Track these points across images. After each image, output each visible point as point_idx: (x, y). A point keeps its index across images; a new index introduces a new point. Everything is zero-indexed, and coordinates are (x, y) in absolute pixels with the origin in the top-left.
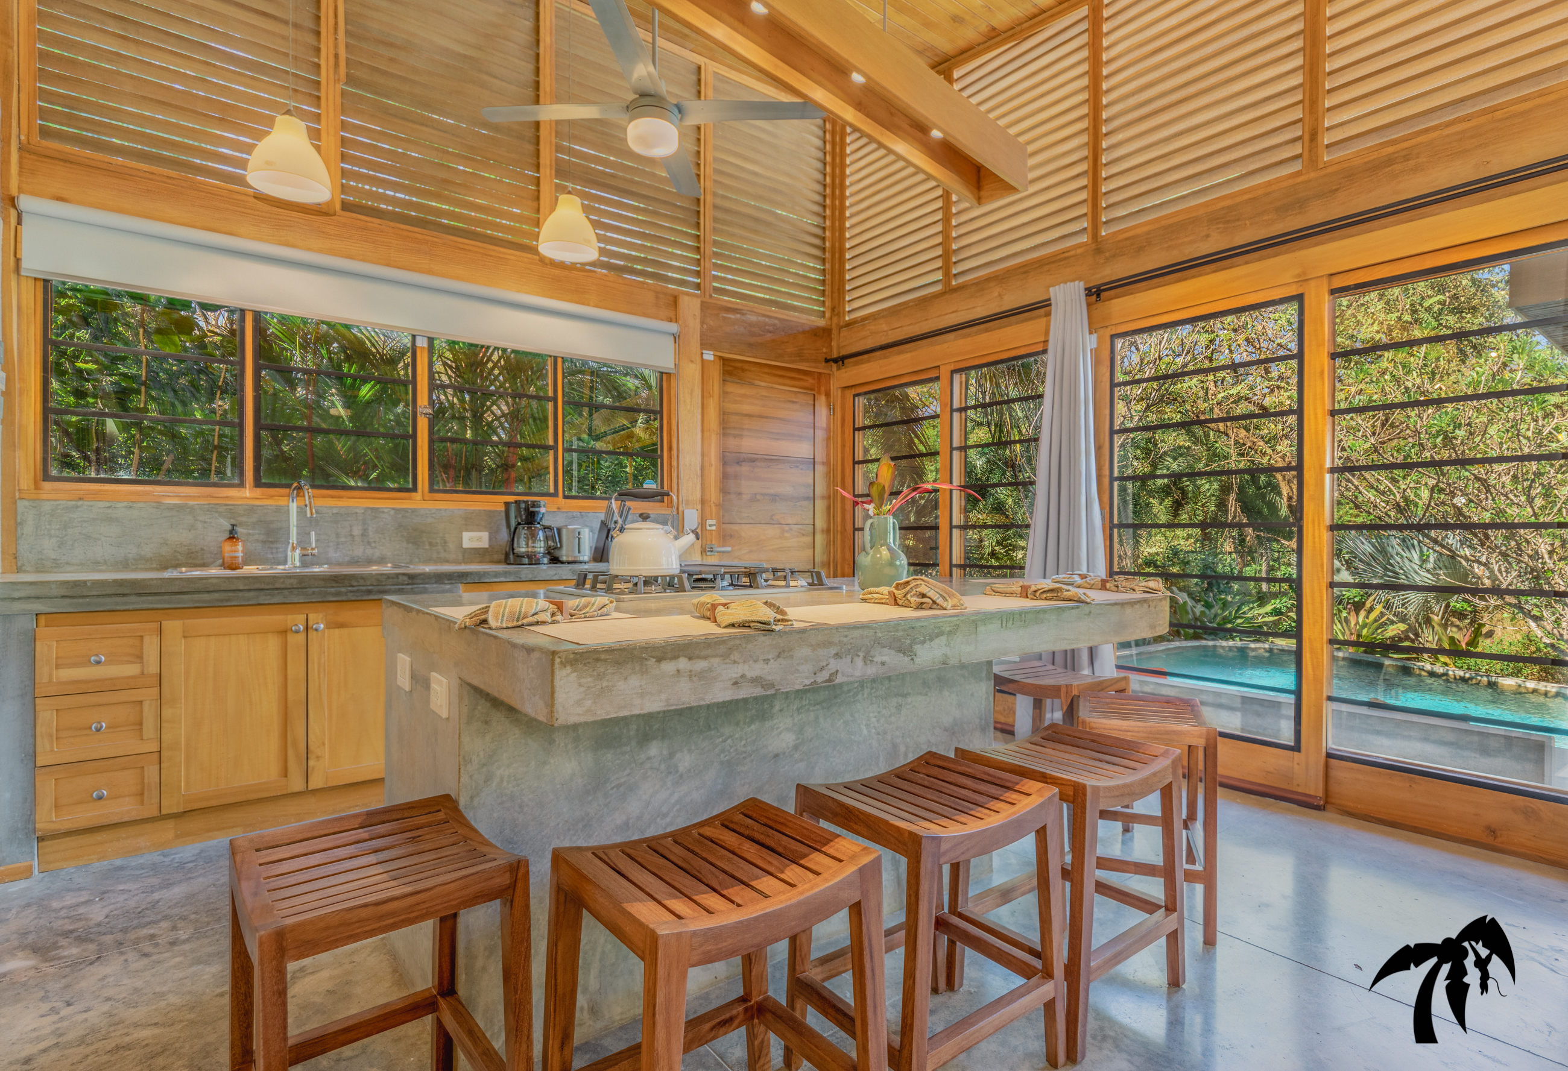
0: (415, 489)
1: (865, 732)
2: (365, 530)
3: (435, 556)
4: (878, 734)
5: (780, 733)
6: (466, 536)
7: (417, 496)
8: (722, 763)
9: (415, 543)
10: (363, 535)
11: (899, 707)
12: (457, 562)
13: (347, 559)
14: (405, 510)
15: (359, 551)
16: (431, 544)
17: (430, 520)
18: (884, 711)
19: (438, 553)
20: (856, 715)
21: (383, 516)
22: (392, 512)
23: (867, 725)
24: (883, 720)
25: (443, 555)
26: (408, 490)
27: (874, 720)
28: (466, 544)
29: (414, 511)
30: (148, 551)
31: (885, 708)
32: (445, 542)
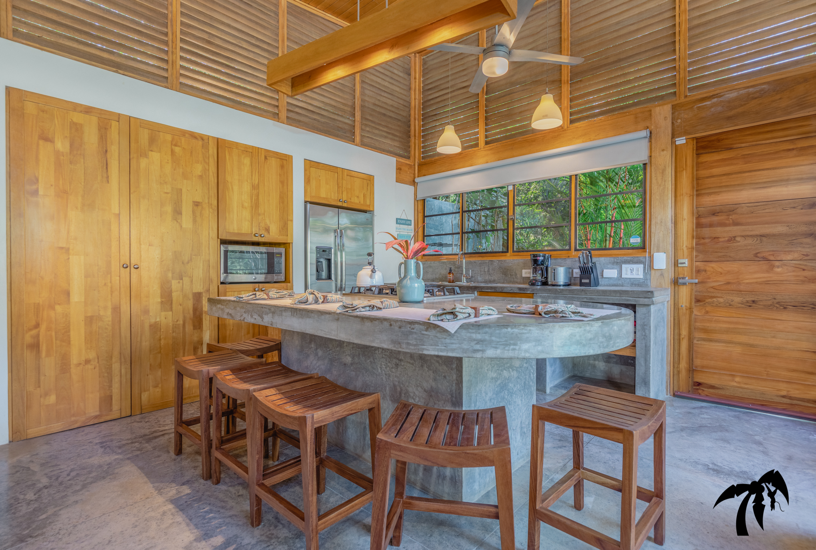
0: (507, 252)
1: (380, 371)
2: (489, 269)
3: (512, 280)
4: (386, 374)
5: (346, 355)
6: (524, 271)
7: (508, 254)
8: (329, 358)
9: (505, 275)
10: (488, 271)
11: (397, 365)
12: (520, 283)
13: (483, 280)
14: (502, 261)
15: (487, 277)
16: (511, 275)
17: (510, 265)
18: (389, 364)
19: (514, 279)
20: (376, 360)
21: (494, 263)
22: (497, 262)
23: (381, 368)
24: (388, 368)
25: (515, 280)
26: (505, 252)
27: (384, 366)
28: (524, 275)
29: (505, 261)
30: (437, 276)
31: (389, 362)
32: (516, 274)
